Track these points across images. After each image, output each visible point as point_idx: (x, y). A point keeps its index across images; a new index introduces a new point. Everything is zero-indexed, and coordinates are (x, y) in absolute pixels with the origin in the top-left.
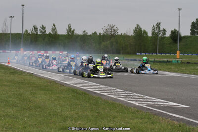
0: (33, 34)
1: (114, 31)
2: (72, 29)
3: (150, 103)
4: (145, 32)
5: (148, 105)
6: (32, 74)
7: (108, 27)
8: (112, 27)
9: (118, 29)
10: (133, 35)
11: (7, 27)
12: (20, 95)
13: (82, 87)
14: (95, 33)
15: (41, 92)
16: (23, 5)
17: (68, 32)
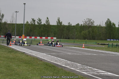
0: (32, 25)
1: (91, 23)
2: (60, 22)
3: (95, 73)
4: (114, 24)
5: (93, 74)
6: (24, 53)
7: (87, 20)
8: (90, 20)
9: (94, 22)
10: (105, 26)
11: (14, 19)
12: (9, 66)
13: (54, 62)
14: (78, 24)
15: (24, 65)
16: (25, 4)
17: (57, 23)
